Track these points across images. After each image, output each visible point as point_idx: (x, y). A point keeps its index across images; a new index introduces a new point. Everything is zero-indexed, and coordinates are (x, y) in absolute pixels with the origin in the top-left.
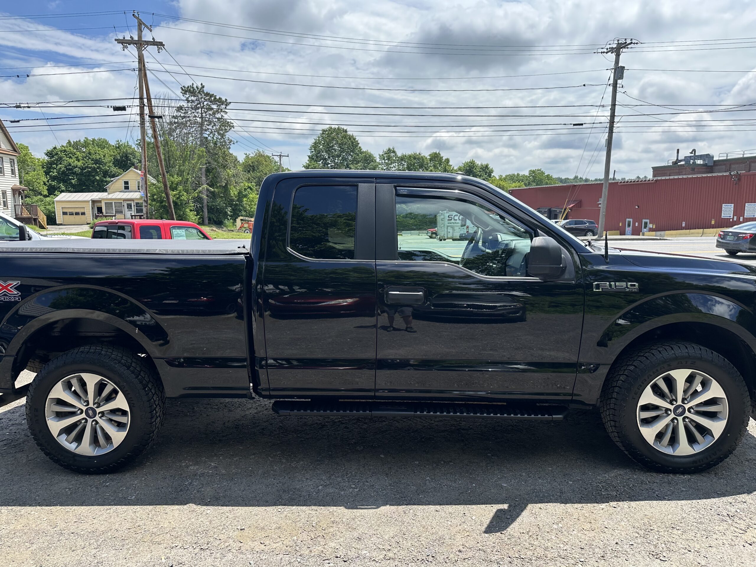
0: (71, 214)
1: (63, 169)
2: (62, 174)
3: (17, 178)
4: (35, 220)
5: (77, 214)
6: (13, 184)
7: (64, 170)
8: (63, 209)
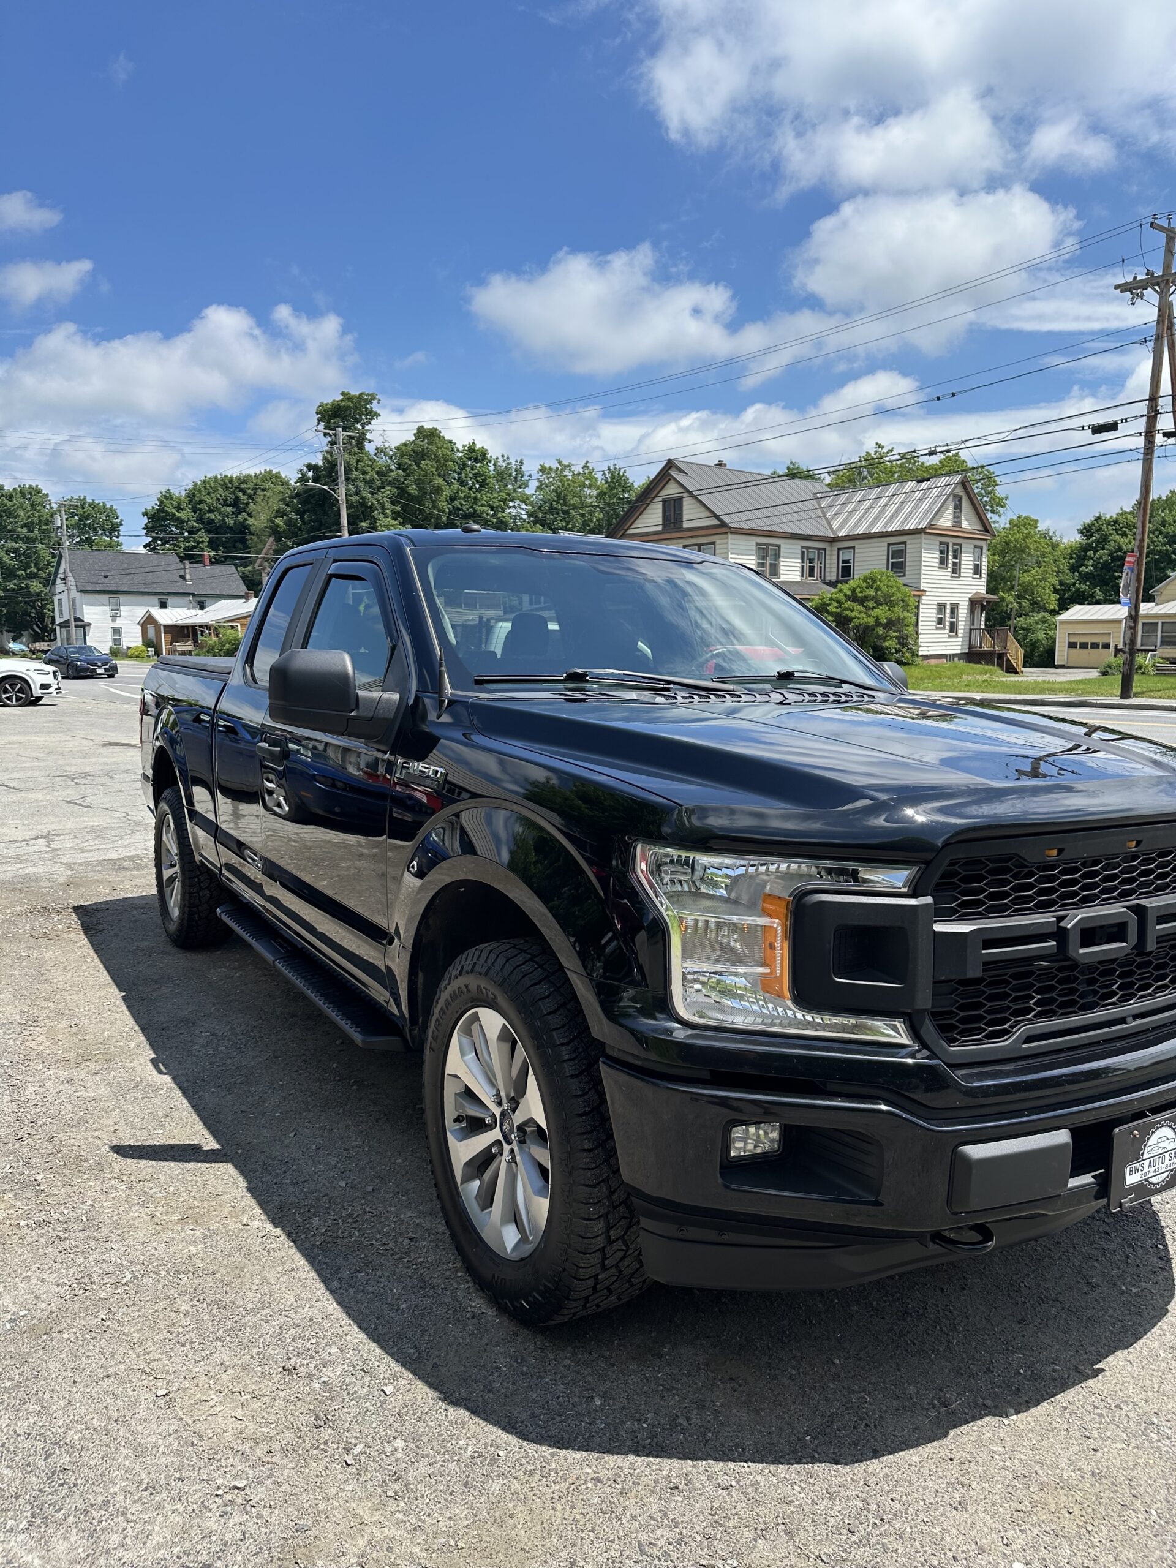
0: (1084, 645)
1: (1105, 558)
2: (1102, 568)
3: (983, 579)
4: (1001, 656)
5: (1095, 646)
6: (974, 591)
7: (1106, 561)
8: (1071, 636)
